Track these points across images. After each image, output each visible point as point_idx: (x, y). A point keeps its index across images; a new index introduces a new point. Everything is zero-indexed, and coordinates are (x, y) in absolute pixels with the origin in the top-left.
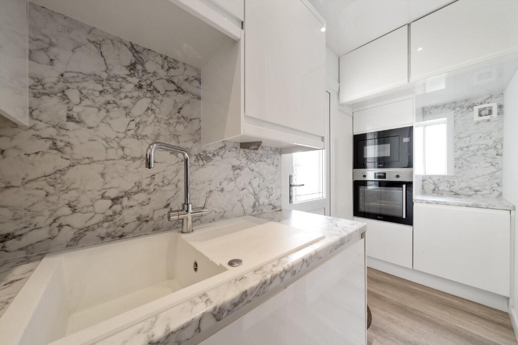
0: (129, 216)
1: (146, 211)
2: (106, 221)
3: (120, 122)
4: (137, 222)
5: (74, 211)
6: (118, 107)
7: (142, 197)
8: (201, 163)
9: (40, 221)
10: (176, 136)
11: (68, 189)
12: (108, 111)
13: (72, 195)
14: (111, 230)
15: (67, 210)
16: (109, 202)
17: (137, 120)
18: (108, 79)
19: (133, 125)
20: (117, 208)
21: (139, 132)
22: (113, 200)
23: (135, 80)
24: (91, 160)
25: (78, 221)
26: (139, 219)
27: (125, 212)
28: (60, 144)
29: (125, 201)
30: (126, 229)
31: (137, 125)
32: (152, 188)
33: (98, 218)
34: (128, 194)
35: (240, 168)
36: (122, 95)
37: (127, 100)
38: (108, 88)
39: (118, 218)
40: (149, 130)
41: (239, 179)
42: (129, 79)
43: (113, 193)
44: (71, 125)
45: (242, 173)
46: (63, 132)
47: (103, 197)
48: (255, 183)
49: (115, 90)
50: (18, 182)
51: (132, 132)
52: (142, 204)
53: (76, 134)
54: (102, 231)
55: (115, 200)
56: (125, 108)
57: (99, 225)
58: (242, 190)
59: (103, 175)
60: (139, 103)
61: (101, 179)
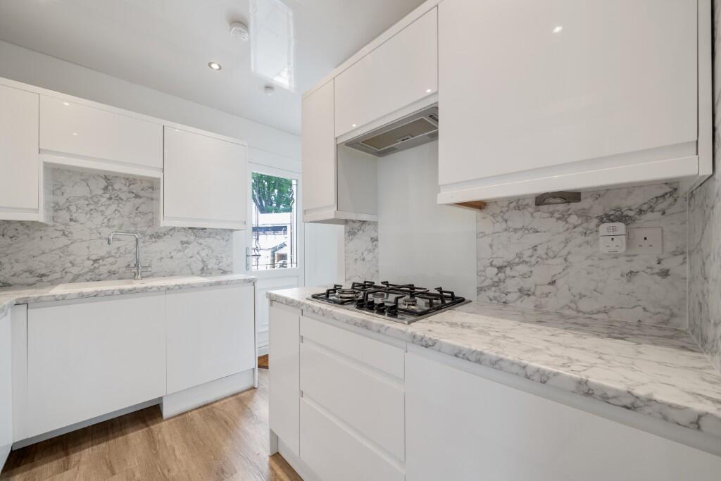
0: (103, 270)
1: (114, 268)
2: (90, 271)
3: (98, 219)
4: (108, 274)
5: (73, 265)
6: (97, 211)
7: (111, 260)
8: (154, 240)
9: (57, 269)
10: (135, 225)
11: (70, 255)
12: (91, 214)
13: (72, 258)
14: (92, 277)
15: (69, 265)
16: (92, 262)
17: (108, 217)
18: (92, 198)
19: (106, 220)
20: (96, 265)
21: (110, 223)
22: (94, 261)
23: (108, 196)
24: (82, 241)
25: (75, 270)
26: (109, 272)
27: (101, 268)
28: (66, 233)
29: (101, 262)
30: (101, 277)
31: (109, 220)
32: (117, 255)
33: (86, 270)
34: (103, 258)
35: (188, 243)
36: (100, 205)
37: (103, 207)
38: (91, 202)
39: (96, 271)
40: (116, 222)
41: (186, 251)
42: (104, 195)
43: (94, 257)
44: (72, 223)
45: (190, 246)
46: (68, 227)
47: (88, 259)
48: (203, 253)
49: (95, 202)
50: (47, 251)
51: (106, 224)
52: (111, 264)
53: (74, 227)
54: (88, 277)
55: (95, 261)
56: (101, 211)
57: (86, 273)
58: (191, 257)
59: (88, 248)
60: (110, 208)
61: (87, 251)
